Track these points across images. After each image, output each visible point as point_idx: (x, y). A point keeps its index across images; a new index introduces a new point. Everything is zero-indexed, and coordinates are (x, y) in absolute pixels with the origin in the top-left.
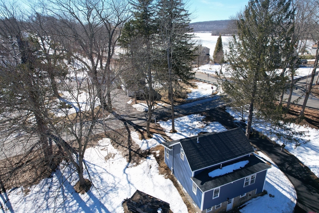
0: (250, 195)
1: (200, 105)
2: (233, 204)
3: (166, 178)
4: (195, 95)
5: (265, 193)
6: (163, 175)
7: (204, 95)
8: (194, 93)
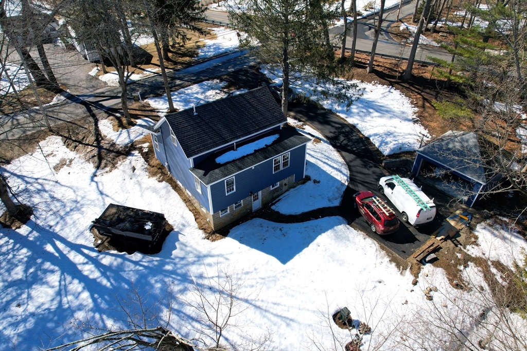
0: (285, 185)
1: (218, 65)
2: (262, 199)
3: (159, 181)
4: (212, 50)
5: (308, 178)
6: (155, 178)
7: (226, 48)
8: (210, 46)
